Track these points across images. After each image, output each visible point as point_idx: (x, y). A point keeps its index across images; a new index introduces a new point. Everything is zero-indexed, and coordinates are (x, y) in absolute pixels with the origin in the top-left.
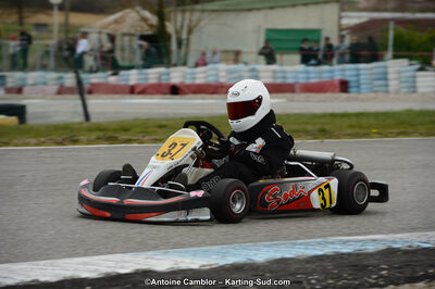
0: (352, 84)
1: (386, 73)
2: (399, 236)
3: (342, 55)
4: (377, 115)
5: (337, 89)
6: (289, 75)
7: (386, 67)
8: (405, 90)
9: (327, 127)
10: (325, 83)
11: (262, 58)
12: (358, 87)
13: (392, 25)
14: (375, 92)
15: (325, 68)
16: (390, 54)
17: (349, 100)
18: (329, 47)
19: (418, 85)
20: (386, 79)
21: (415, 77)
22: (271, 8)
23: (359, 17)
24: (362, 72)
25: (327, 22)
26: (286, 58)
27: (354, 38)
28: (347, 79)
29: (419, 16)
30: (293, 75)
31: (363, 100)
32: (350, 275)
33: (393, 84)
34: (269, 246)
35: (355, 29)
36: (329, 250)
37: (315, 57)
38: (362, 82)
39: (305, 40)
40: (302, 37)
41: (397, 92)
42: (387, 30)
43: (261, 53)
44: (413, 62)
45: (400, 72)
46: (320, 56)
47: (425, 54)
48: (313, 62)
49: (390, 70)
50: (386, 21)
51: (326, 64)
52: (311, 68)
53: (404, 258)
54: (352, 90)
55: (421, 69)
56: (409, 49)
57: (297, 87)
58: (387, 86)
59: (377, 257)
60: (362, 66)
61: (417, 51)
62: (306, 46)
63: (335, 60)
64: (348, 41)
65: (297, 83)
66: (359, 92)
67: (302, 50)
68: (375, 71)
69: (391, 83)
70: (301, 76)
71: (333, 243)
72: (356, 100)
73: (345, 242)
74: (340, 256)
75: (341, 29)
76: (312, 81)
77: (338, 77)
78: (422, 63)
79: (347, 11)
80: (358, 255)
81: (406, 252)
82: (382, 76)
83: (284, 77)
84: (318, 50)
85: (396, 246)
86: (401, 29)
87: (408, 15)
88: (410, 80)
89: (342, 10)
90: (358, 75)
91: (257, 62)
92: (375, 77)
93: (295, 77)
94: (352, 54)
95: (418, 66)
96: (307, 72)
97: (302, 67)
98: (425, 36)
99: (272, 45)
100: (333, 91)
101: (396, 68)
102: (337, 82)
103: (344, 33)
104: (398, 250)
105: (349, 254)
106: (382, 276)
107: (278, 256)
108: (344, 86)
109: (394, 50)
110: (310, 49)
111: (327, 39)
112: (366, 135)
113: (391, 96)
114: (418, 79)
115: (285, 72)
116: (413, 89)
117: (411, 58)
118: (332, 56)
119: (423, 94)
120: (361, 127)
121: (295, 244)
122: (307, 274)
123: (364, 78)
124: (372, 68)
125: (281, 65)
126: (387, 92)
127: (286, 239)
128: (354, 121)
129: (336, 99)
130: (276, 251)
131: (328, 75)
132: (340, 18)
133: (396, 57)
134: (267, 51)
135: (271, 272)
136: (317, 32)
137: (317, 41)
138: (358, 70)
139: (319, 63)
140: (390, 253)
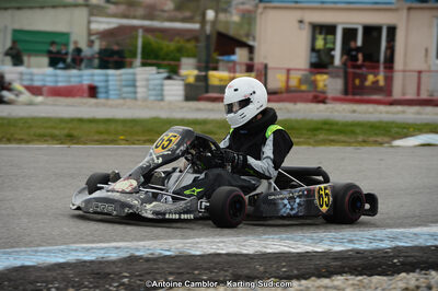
0: (100, 90)
1: (135, 80)
2: (142, 243)
3: (90, 59)
4: (124, 122)
5: (86, 94)
6: (36, 78)
7: (134, 74)
8: (152, 98)
9: (75, 133)
10: (73, 87)
11: (8, 59)
12: (107, 92)
13: (140, 32)
14: (124, 98)
15: (74, 72)
16: (138, 61)
17: (97, 105)
18: (78, 51)
19: (165, 93)
20: (135, 86)
21: (162, 85)
22: (19, 8)
23: (108, 23)
24: (110, 78)
25: (76, 26)
26: (34, 60)
27: (104, 43)
28: (96, 84)
29: (167, 25)
30: (40, 77)
31: (111, 107)
32: (91, 283)
33: (141, 91)
34: (9, 253)
35: (105, 35)
36: (71, 257)
37: (64, 61)
38: (111, 88)
39: (53, 43)
40: (49, 40)
41: (145, 100)
42: (136, 38)
43: (7, 54)
44: (161, 70)
45: (148, 80)
46: (69, 60)
47: (172, 63)
48: (61, 65)
49: (138, 77)
50: (135, 28)
51: (74, 68)
52: (59, 72)
53: (146, 266)
54: (100, 95)
55: (169, 78)
56: (157, 57)
57: (45, 90)
58: (135, 93)
59: (120, 265)
60: (111, 72)
61: (164, 59)
62: (54, 49)
63: (83, 65)
64: (97, 47)
65: (44, 86)
66: (107, 98)
67: (49, 53)
68: (124, 77)
69: (139, 90)
70: (49, 79)
71: (76, 250)
72: (104, 105)
73: (88, 250)
74: (83, 263)
75: (90, 33)
76: (60, 84)
77: (86, 82)
78: (169, 72)
79: (96, 15)
80: (100, 263)
81: (148, 260)
82: (131, 83)
83: (32, 80)
84: (66, 54)
85: (138, 254)
86: (150, 37)
87: (156, 24)
88: (159, 87)
89: (91, 14)
90: (107, 81)
91: (3, 63)
92: (124, 83)
93: (43, 80)
94: (101, 59)
95: (165, 75)
96: (56, 76)
97: (50, 70)
98: (172, 46)
99: (20, 46)
100: (82, 96)
101: (145, 76)
102: (86, 88)
103: (93, 38)
104: (141, 258)
105: (91, 262)
106: (123, 284)
107: (18, 263)
108: (93, 91)
109: (143, 58)
110: (59, 52)
111: (76, 43)
112: (113, 142)
113: (139, 103)
114: (166, 88)
115: (32, 74)
116: (161, 97)
117: (159, 66)
118: (81, 60)
119: (170, 103)
120: (108, 133)
121: (36, 251)
122: (47, 282)
123: (113, 84)
124: (120, 75)
125: (29, 67)
126: (136, 99)
127: (26, 245)
128: (102, 127)
129: (85, 104)
130: (15, 259)
131: (77, 79)
132: (89, 22)
133: (144, 65)
134: (14, 52)
135: (10, 280)
136: (66, 35)
137: (66, 45)
138: (107, 75)
139: (67, 67)
140: (132, 260)
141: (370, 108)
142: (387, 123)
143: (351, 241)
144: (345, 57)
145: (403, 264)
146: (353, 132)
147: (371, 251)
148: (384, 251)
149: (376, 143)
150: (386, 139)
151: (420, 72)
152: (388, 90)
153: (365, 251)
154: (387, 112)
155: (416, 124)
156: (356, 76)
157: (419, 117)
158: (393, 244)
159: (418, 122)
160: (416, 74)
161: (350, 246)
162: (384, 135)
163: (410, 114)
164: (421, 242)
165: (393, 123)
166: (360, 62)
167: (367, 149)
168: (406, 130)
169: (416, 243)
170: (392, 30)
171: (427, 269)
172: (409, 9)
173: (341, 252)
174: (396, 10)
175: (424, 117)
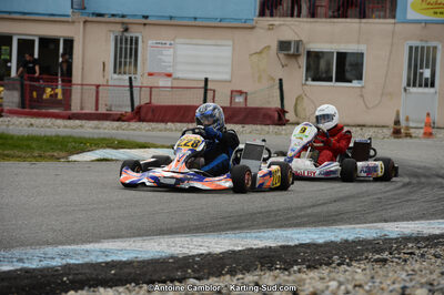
141: (48, 121)
142: (63, 138)
143: (20, 260)
144: (21, 69)
145: (72, 282)
146: (28, 147)
147: (41, 270)
148: (54, 269)
149: (53, 158)
150: (62, 154)
151: (98, 86)
152: (66, 103)
153: (34, 270)
154: (65, 127)
155: (93, 139)
156: (33, 88)
157: (96, 131)
158: (64, 262)
159: (96, 137)
160: (94, 88)
161: (19, 265)
162: (61, 150)
163: (88, 129)
164: (92, 259)
165: (70, 137)
166: (37, 75)
167: (43, 164)
168: (83, 145)
169: (87, 260)
170: (69, 43)
171: (96, 286)
172: (85, 22)
173: (9, 272)
174: (73, 22)
175: (101, 131)
